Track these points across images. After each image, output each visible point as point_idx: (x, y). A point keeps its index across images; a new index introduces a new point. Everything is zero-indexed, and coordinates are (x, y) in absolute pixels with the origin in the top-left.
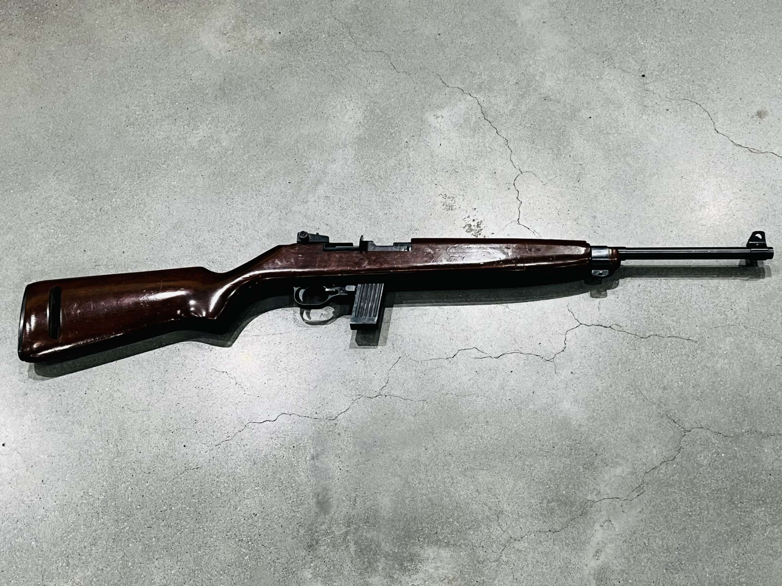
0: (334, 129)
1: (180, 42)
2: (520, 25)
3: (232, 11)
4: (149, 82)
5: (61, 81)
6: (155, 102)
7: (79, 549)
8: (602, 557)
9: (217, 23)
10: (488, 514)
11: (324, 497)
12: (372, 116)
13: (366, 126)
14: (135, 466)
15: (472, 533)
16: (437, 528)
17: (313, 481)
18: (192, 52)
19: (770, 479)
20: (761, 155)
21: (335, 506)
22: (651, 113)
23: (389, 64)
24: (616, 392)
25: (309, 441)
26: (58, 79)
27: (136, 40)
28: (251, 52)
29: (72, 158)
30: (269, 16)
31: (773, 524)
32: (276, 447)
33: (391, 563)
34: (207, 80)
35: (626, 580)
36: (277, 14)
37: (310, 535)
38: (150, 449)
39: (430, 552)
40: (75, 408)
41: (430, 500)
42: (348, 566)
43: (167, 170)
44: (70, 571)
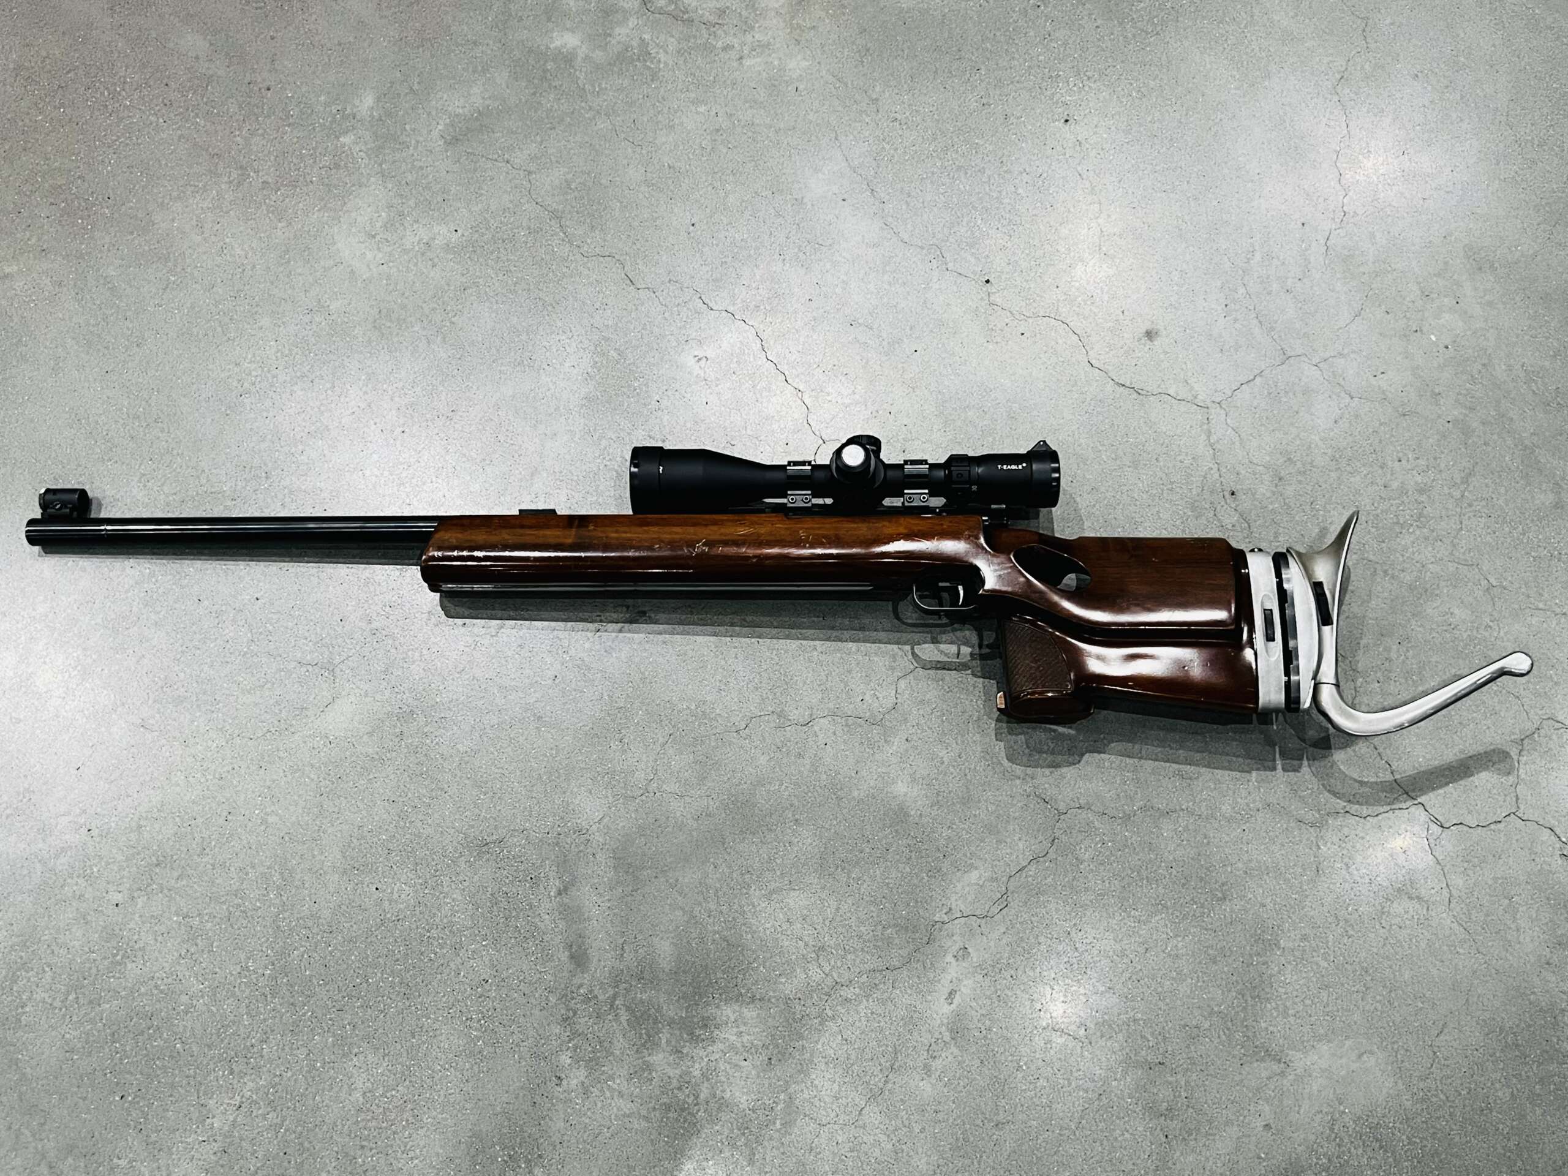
0: (550, 385)
1: (306, 253)
2: (809, 204)
3: (381, 196)
4: (265, 321)
5: (131, 326)
6: (279, 354)
7: (244, 1048)
8: (957, 1000)
9: (359, 219)
10: (805, 952)
11: (580, 947)
12: (604, 362)
13: (597, 377)
14: (310, 924)
15: (783, 980)
16: (737, 977)
17: (562, 925)
18: (325, 269)
19: (1171, 873)
20: (1152, 398)
21: (595, 960)
22: (999, 339)
23: (623, 275)
24: (967, 764)
25: (554, 868)
26: (128, 323)
27: (238, 251)
28: (416, 264)
29: (162, 451)
30: (438, 202)
31: (1177, 936)
32: (507, 881)
33: (677, 1032)
34: (353, 315)
35: (990, 1030)
36: (449, 200)
37: (565, 1004)
38: (329, 897)
39: (729, 1012)
40: (213, 843)
41: (725, 939)
42: (619, 1044)
43: (307, 464)
44: (235, 1081)
